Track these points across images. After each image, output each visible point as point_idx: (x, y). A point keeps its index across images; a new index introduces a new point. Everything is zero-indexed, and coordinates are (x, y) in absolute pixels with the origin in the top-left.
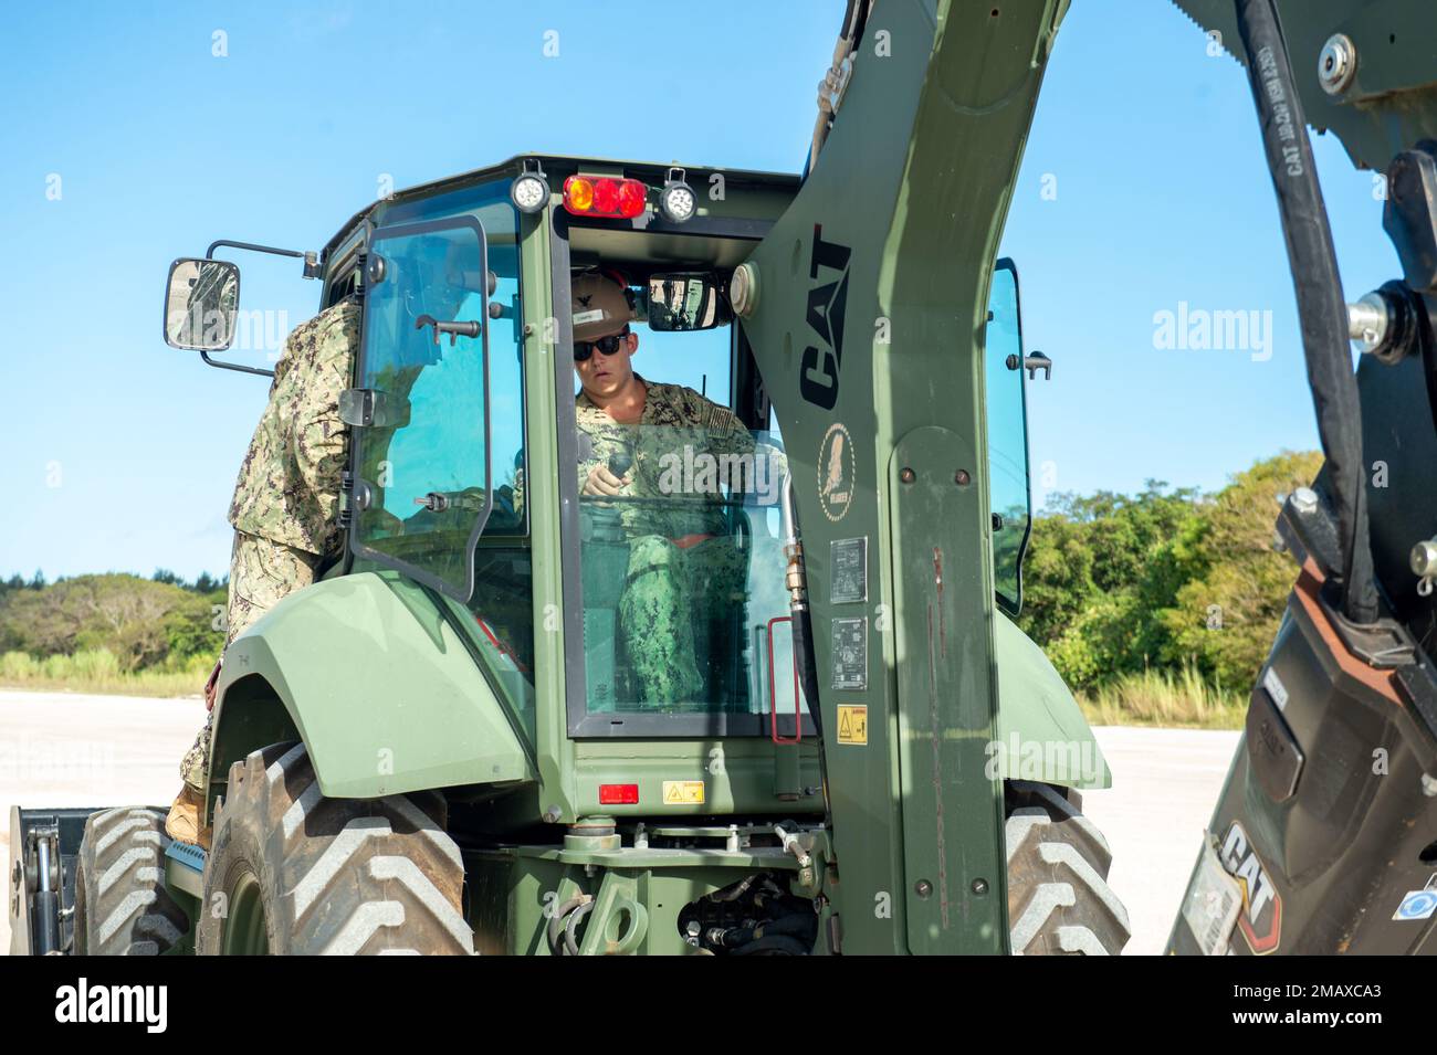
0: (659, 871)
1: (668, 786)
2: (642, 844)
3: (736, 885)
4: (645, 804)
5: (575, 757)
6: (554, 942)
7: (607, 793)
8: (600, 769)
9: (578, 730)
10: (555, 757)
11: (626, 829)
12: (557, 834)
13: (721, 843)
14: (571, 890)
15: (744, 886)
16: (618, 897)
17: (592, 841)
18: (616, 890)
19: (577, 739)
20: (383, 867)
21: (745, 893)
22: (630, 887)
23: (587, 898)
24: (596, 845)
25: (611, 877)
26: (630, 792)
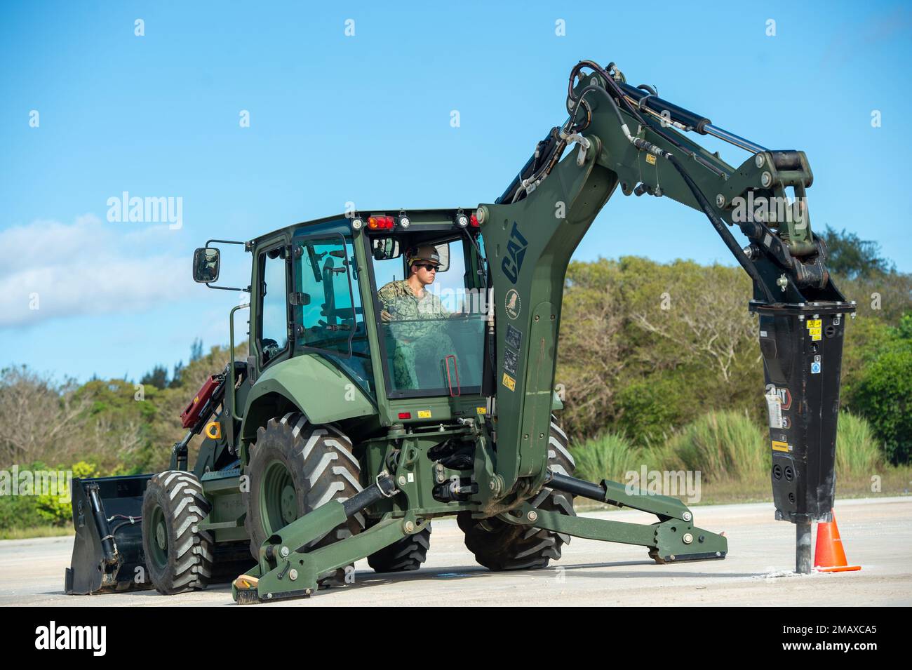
0: (421, 438)
1: (419, 413)
2: (411, 433)
3: (443, 443)
4: (413, 419)
5: (389, 405)
6: (389, 465)
7: (402, 416)
8: (398, 408)
9: (390, 396)
10: (383, 404)
11: (407, 426)
12: (385, 430)
13: (437, 430)
14: (391, 449)
15: (446, 444)
16: (409, 447)
17: (397, 431)
18: (407, 446)
19: (390, 399)
20: (329, 442)
21: (446, 446)
22: (412, 444)
23: (397, 451)
24: (398, 433)
25: (405, 441)
26: (408, 415)
